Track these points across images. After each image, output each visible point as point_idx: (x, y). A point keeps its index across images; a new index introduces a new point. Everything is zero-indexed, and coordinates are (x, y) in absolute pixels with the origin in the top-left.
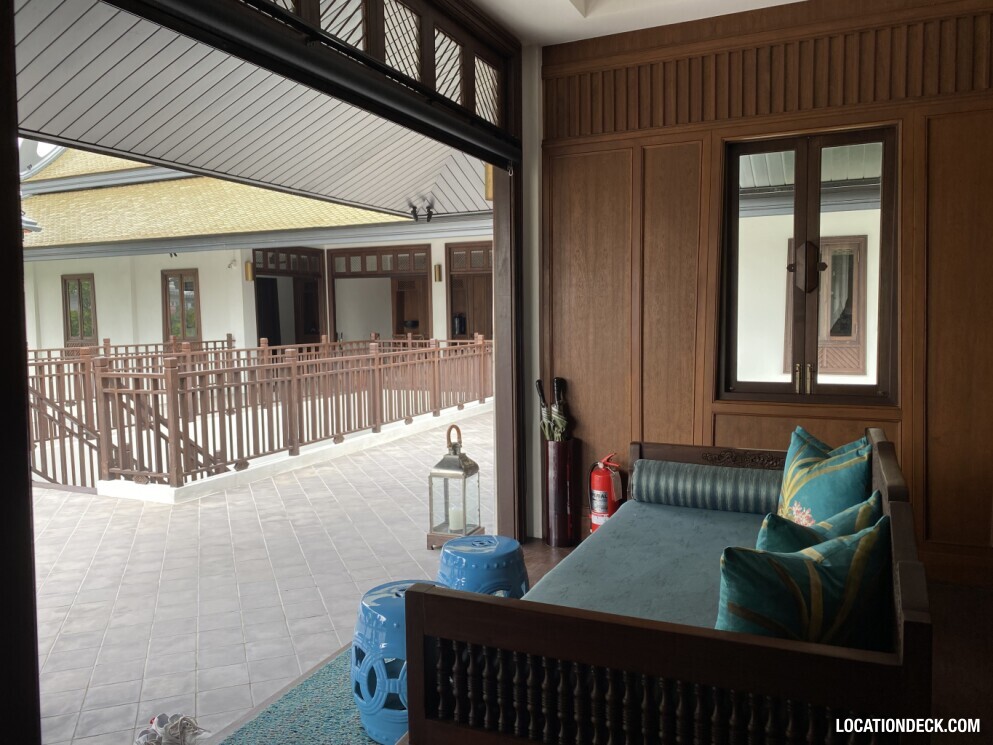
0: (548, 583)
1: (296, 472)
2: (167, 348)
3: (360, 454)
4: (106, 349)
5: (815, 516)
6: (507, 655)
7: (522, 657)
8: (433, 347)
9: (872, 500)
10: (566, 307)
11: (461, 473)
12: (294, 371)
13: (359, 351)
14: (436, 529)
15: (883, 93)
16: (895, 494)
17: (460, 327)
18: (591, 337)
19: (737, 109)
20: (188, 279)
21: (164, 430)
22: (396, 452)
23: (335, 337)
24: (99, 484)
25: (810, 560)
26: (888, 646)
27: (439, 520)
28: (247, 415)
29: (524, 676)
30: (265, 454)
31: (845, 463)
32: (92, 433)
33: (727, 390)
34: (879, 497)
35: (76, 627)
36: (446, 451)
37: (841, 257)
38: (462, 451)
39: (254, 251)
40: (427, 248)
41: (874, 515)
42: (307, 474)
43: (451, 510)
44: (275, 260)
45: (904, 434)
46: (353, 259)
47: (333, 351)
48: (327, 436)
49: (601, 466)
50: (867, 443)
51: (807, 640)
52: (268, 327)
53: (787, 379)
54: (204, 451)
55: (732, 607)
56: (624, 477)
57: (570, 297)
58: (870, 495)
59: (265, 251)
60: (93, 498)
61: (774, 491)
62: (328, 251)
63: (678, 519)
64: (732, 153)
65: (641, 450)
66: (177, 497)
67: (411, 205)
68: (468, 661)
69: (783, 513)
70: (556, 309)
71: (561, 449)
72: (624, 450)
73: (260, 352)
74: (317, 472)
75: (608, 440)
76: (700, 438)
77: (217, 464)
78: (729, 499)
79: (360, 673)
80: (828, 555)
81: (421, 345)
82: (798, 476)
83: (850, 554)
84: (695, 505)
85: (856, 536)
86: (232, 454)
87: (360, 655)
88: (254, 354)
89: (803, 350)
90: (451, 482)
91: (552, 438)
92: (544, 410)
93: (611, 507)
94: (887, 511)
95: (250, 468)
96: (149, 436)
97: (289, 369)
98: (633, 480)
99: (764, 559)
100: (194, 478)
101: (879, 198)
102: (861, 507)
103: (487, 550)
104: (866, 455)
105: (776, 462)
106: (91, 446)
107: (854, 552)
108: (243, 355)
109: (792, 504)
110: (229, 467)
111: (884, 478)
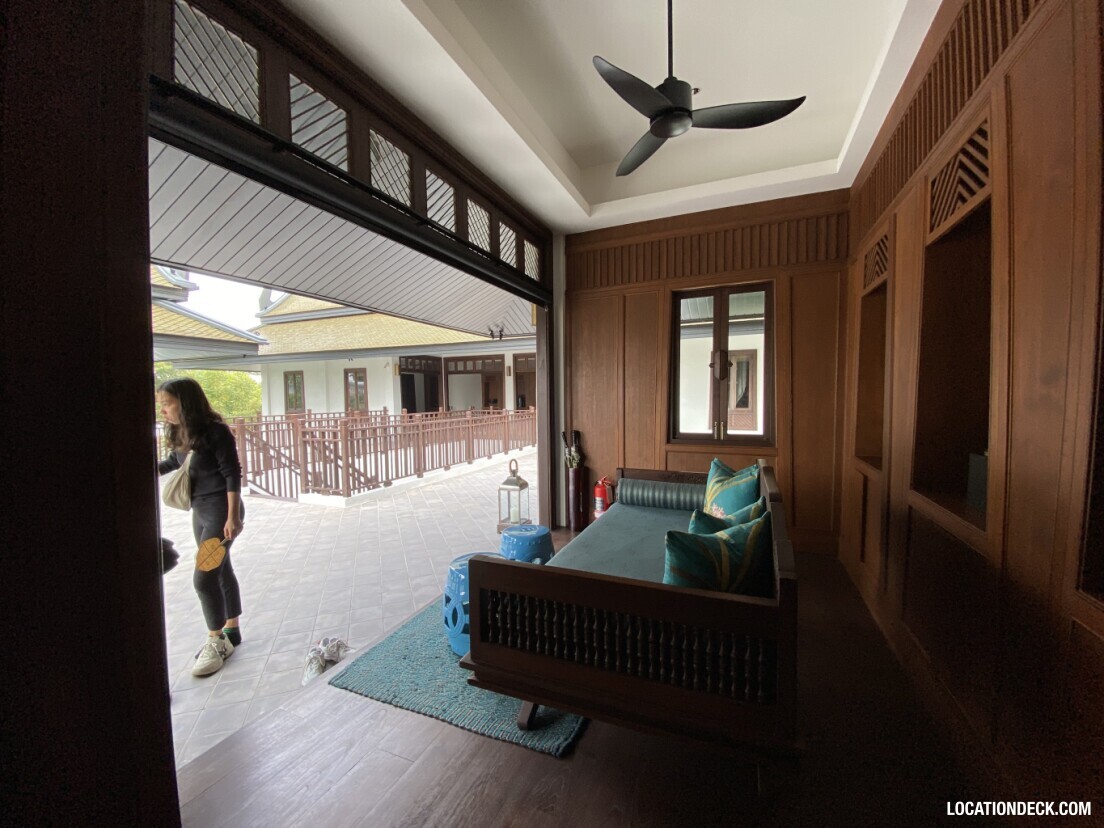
0: (564, 553)
1: (421, 488)
2: (347, 415)
3: (459, 477)
4: (309, 415)
5: (726, 512)
6: (532, 600)
7: (541, 602)
8: (504, 414)
9: (760, 502)
10: (580, 388)
11: (517, 488)
12: (420, 427)
13: (461, 416)
14: (503, 521)
15: (765, 262)
16: (774, 498)
17: (522, 402)
18: (594, 407)
19: (679, 272)
20: (360, 374)
21: (340, 463)
22: (482, 476)
23: (448, 408)
24: (301, 495)
25: (721, 539)
26: (770, 595)
27: (504, 516)
28: (391, 454)
29: (542, 614)
30: (402, 477)
31: (743, 480)
32: (298, 465)
33: (674, 438)
34: (764, 500)
35: (278, 583)
36: (509, 474)
37: (742, 363)
38: (519, 474)
39: (400, 358)
40: (502, 357)
41: (761, 510)
42: (428, 489)
43: (512, 510)
44: (412, 363)
45: (780, 463)
46: (468, 363)
47: (446, 417)
48: (440, 467)
49: (600, 483)
50: (757, 467)
51: (720, 591)
52: (409, 403)
53: (710, 432)
54: (365, 475)
55: (673, 569)
56: (613, 488)
57: (582, 384)
58: (758, 499)
59: (407, 358)
60: (296, 504)
61: (701, 497)
62: (445, 359)
63: (644, 514)
64: (677, 297)
65: (623, 473)
66: (347, 504)
67: (490, 330)
68: (507, 603)
69: (706, 510)
70: (574, 390)
71: (577, 472)
72: (613, 473)
73: (402, 417)
74: (434, 488)
75: (604, 467)
76: (659, 466)
77: (372, 483)
78: (674, 502)
79: (447, 611)
80: (733, 536)
81: (499, 413)
82: (715, 488)
83: (746, 535)
84: (654, 505)
85: (750, 524)
86: (382, 477)
87: (448, 600)
88: (398, 418)
89: (719, 414)
90: (512, 493)
91: (572, 466)
92: (567, 450)
93: (606, 507)
94: (769, 509)
95: (393, 486)
96: (331, 467)
97: (418, 426)
98: (618, 491)
99: (693, 538)
100: (359, 492)
101: (763, 328)
102: (753, 506)
103: (529, 534)
104: (756, 475)
105: (702, 480)
106: (297, 473)
107: (748, 534)
108: (392, 419)
109: (712, 505)
110: (381, 485)
111: (767, 489)
